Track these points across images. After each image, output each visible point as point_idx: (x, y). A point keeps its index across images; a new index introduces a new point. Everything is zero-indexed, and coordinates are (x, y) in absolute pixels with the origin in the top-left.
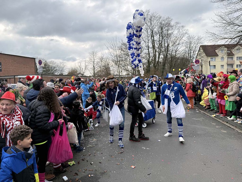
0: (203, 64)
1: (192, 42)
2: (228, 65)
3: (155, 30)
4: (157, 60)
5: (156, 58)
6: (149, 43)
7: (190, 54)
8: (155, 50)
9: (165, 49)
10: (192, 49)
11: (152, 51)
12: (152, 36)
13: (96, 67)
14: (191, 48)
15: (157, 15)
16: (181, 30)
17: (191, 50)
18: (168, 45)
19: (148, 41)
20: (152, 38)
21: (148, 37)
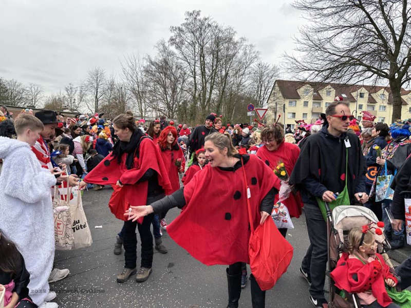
0: (278, 109)
1: (265, 73)
2: (313, 113)
3: (207, 45)
4: (208, 96)
5: (205, 94)
6: (196, 68)
7: (259, 93)
8: (205, 80)
9: (221, 81)
10: (263, 85)
11: (200, 81)
12: (202, 55)
13: (100, 98)
14: (262, 83)
15: (211, 21)
16: (248, 51)
17: (261, 86)
18: (227, 74)
19: (195, 63)
20: (200, 59)
21: (195, 57)
